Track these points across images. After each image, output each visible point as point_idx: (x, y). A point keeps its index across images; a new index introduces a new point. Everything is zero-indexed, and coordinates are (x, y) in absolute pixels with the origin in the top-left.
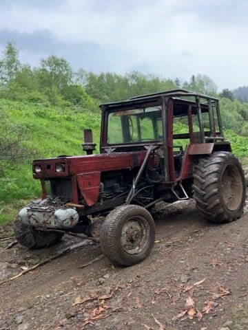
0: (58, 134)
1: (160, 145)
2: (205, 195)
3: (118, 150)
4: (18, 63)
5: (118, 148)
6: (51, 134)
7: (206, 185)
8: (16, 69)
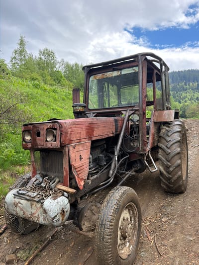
0: (48, 103)
1: (136, 110)
2: (170, 166)
3: (98, 115)
4: (26, 52)
5: (98, 113)
6: (43, 102)
7: (171, 155)
8: (25, 56)
